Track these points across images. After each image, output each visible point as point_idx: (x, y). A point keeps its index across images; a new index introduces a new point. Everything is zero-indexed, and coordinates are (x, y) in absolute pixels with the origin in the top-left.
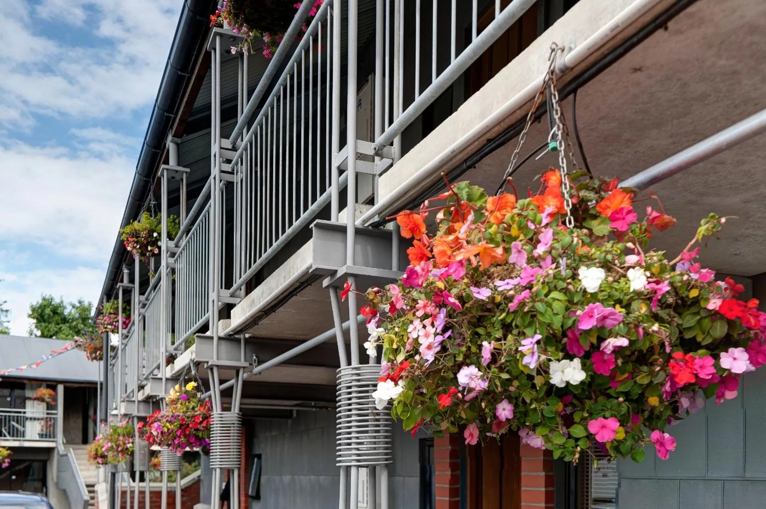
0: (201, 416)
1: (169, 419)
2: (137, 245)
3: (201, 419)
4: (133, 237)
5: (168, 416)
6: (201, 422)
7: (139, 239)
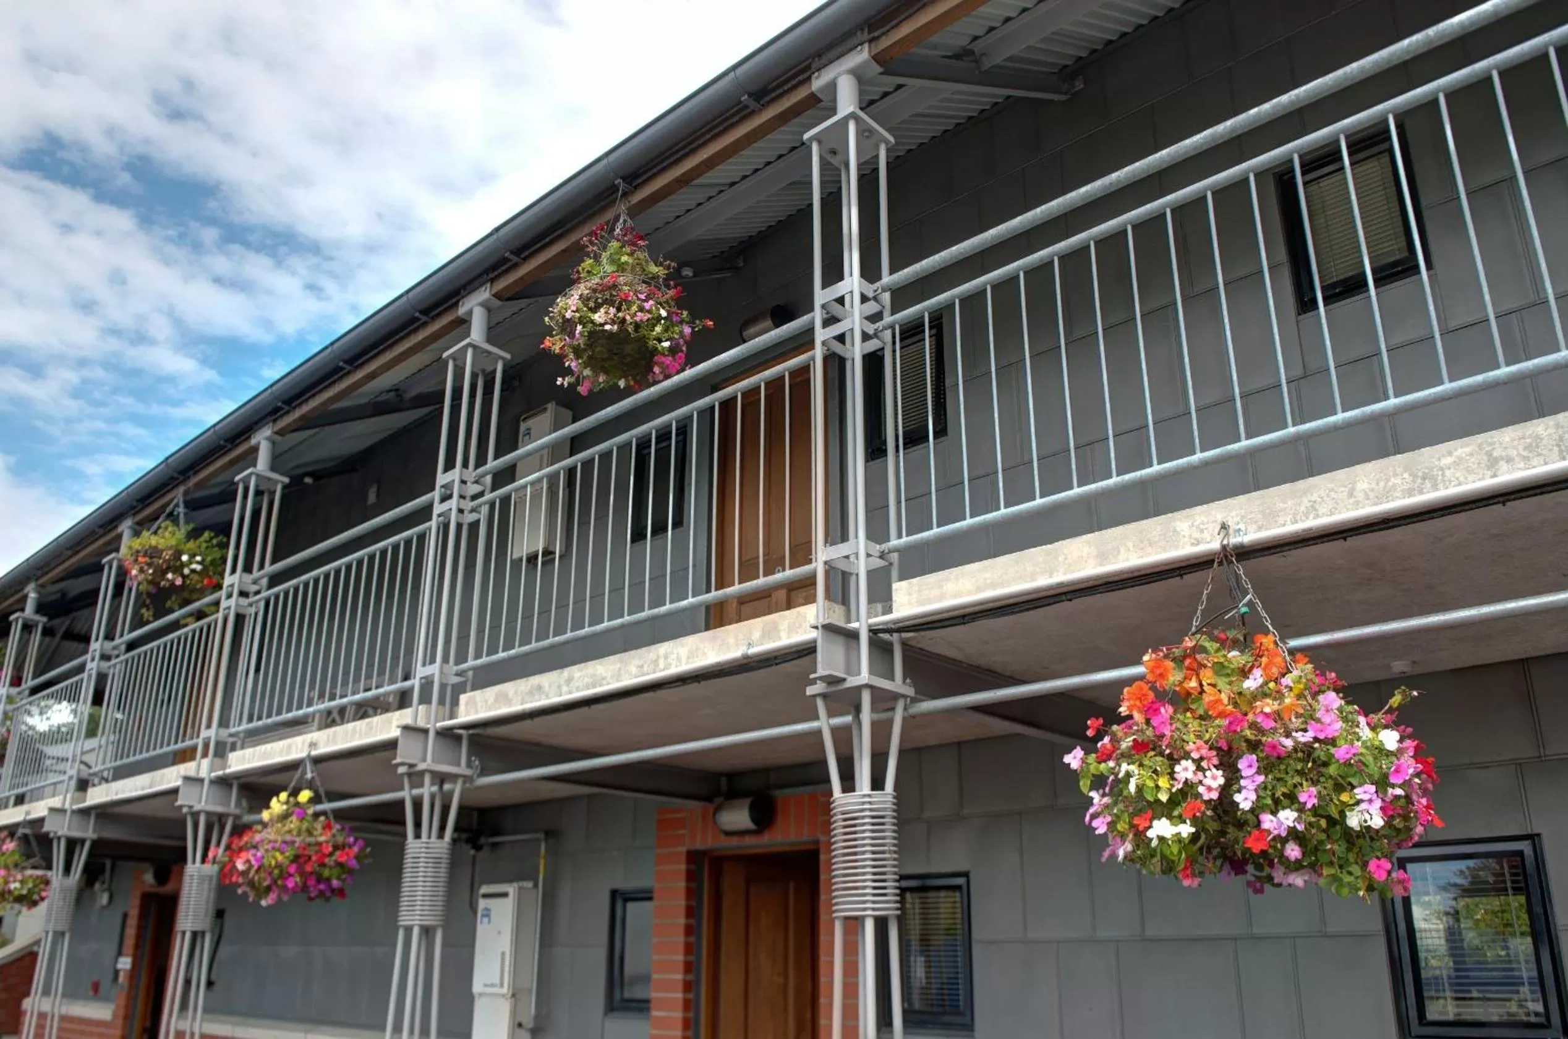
0: (330, 844)
1: (277, 845)
2: (149, 568)
3: (330, 849)
4: (144, 556)
5: (276, 842)
6: (331, 854)
7: (155, 560)
